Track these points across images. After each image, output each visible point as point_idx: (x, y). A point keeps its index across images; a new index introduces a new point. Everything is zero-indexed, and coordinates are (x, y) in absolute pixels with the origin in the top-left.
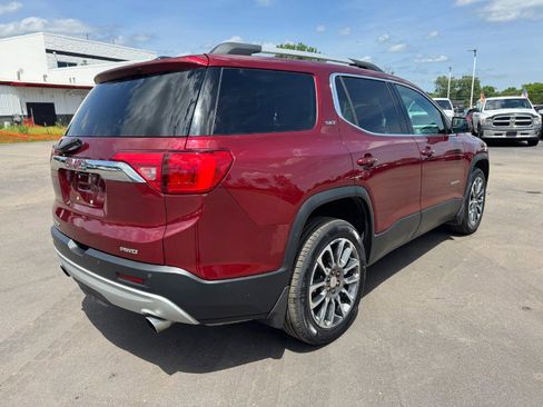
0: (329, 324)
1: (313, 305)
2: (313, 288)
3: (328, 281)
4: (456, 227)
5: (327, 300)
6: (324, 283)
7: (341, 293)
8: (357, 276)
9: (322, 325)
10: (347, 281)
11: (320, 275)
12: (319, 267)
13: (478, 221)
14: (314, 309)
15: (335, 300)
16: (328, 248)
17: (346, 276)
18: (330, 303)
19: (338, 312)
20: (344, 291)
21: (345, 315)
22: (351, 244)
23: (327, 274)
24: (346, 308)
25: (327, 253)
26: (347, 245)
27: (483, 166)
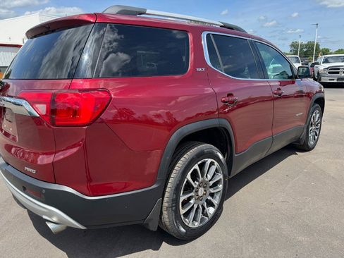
0: (197, 224)
1: (182, 211)
2: (182, 198)
3: (197, 192)
4: (299, 146)
5: (196, 206)
6: (192, 194)
7: (207, 200)
8: (221, 186)
9: (190, 225)
10: (212, 191)
11: (189, 188)
12: (188, 182)
13: (316, 141)
14: (184, 214)
15: (202, 206)
16: (196, 167)
17: (211, 187)
18: (198, 208)
19: (205, 214)
20: (210, 198)
21: (210, 216)
22: (216, 163)
23: (195, 186)
24: (211, 211)
25: (195, 170)
26: (212, 164)
27: (320, 102)
